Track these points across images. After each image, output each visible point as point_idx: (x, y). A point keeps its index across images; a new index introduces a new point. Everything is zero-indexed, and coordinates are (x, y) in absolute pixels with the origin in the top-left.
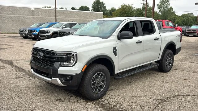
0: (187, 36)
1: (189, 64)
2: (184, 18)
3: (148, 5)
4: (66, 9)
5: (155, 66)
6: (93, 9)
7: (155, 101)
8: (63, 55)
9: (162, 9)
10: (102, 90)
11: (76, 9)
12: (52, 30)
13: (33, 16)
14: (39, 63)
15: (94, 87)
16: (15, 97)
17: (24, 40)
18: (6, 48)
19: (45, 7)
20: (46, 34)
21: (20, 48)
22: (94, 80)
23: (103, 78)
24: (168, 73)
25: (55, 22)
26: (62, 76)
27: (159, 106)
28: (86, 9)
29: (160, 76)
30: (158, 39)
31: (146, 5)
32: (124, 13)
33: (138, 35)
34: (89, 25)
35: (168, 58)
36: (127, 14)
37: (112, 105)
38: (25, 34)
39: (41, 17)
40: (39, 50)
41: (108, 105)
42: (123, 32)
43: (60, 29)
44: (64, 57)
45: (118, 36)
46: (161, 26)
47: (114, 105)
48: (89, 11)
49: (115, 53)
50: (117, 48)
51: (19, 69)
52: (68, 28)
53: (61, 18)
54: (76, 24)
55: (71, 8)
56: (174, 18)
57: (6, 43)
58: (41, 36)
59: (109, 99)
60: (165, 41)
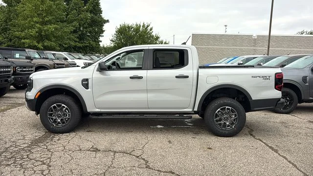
10: (64, 125)
13: (254, 48)
15: (52, 118)
23: (66, 112)
30: (186, 77)
49: (85, 86)
50: (90, 80)
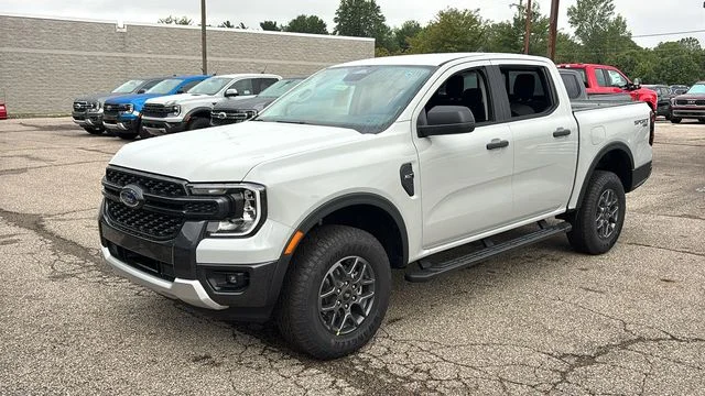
0: (676, 121)
1: (680, 225)
2: (663, 56)
3: (535, 10)
4: (244, 28)
5: (557, 231)
6: (338, 28)
7: (554, 363)
8: (212, 195)
9: (587, 26)
10: (359, 322)
11: (278, 26)
12: (189, 102)
13: (124, 55)
14: (129, 223)
15: (332, 312)
16: (41, 350)
17: (91, 139)
18: (25, 170)
19: (168, 21)
20: (169, 119)
21: (71, 169)
22: (332, 285)
23: (364, 278)
24: (605, 256)
25: (201, 74)
26: (210, 274)
27: (570, 379)
28: (315, 26)
29: (574, 270)
30: (567, 133)
31: (529, 12)
32: (449, 42)
33: (492, 120)
34: (313, 83)
35: (603, 204)
36: (459, 43)
37: (396, 377)
38: (94, 117)
39: (153, 56)
40: (129, 176)
41: (382, 377)
42: (438, 109)
43: (219, 99)
44: (219, 201)
45: (419, 122)
46: (583, 86)
47: (404, 378)
48: (327, 33)
49: (408, 186)
50: (415, 168)
51: (63, 245)
52: (248, 97)
53: (223, 59)
54: (277, 80)
55: (262, 24)
56: (628, 57)
57: (26, 152)
58: (150, 124)
59: (386, 354)
60: (593, 140)
